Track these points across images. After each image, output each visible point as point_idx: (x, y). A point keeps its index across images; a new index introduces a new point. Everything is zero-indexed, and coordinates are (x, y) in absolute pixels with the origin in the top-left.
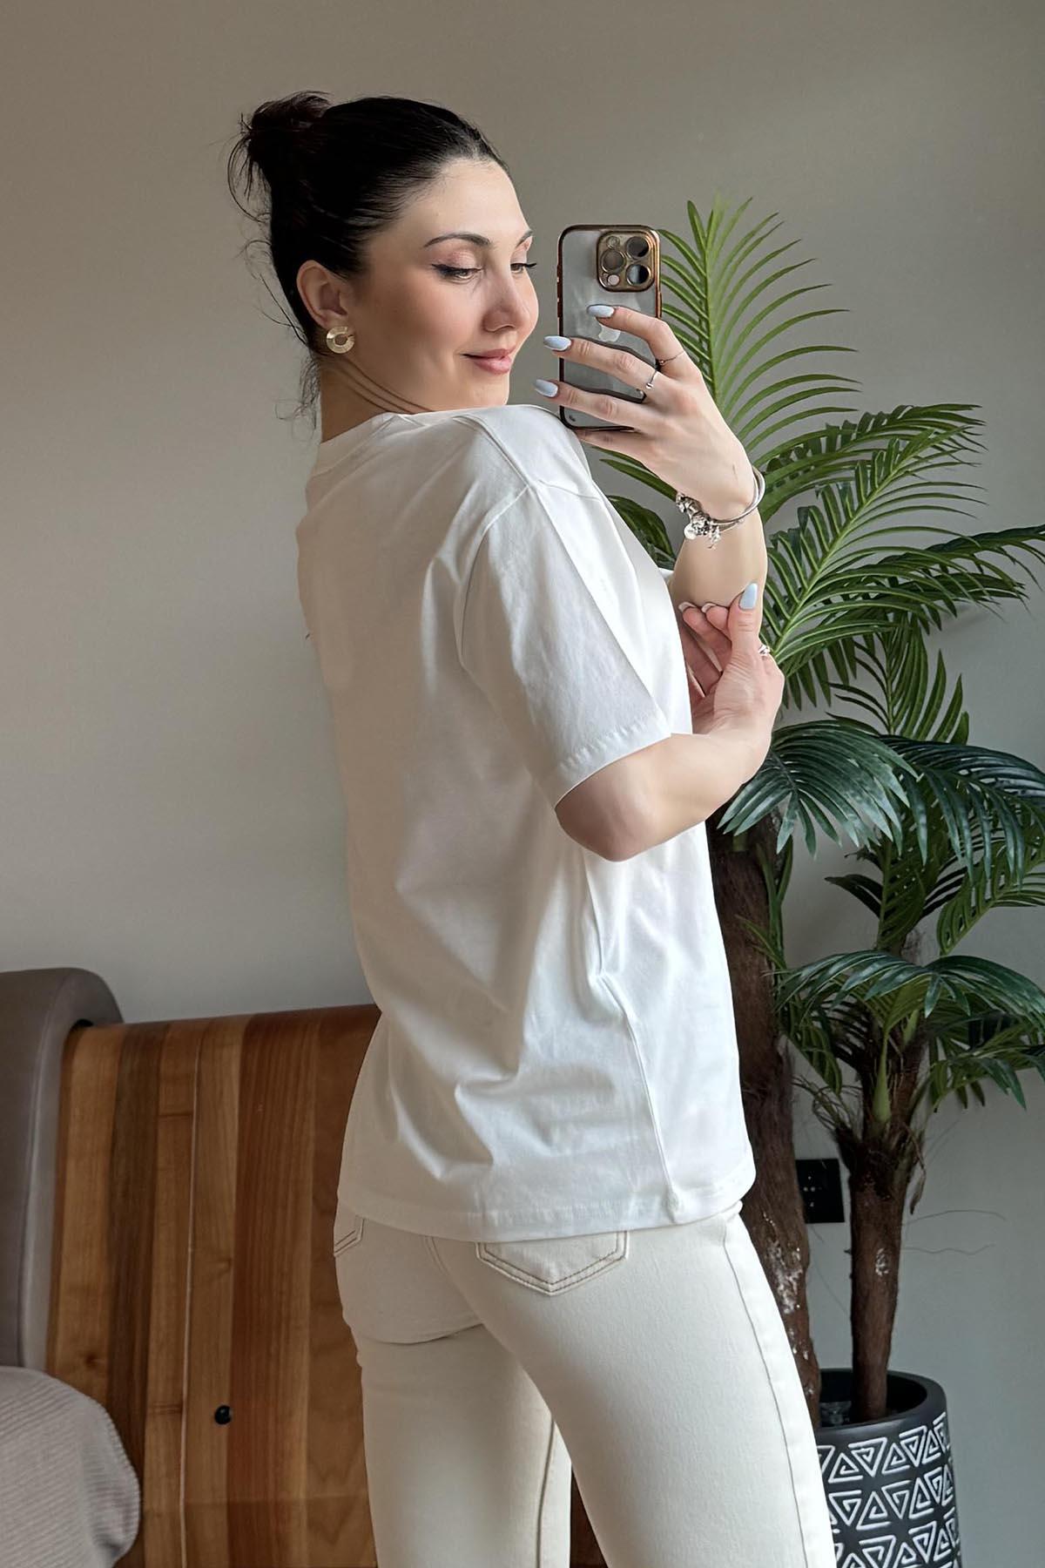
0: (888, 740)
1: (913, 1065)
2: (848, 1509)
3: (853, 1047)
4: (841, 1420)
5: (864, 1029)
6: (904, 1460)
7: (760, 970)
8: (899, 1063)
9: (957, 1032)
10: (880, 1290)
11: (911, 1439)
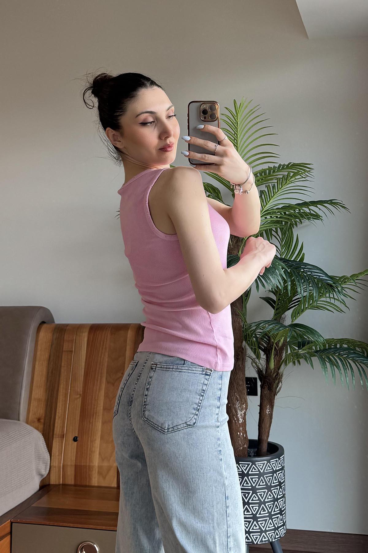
0: (281, 259)
1: (281, 353)
2: (254, 481)
3: (264, 346)
4: (254, 455)
5: (267, 341)
6: (271, 468)
8: (277, 353)
9: (294, 344)
10: (267, 417)
11: (274, 462)
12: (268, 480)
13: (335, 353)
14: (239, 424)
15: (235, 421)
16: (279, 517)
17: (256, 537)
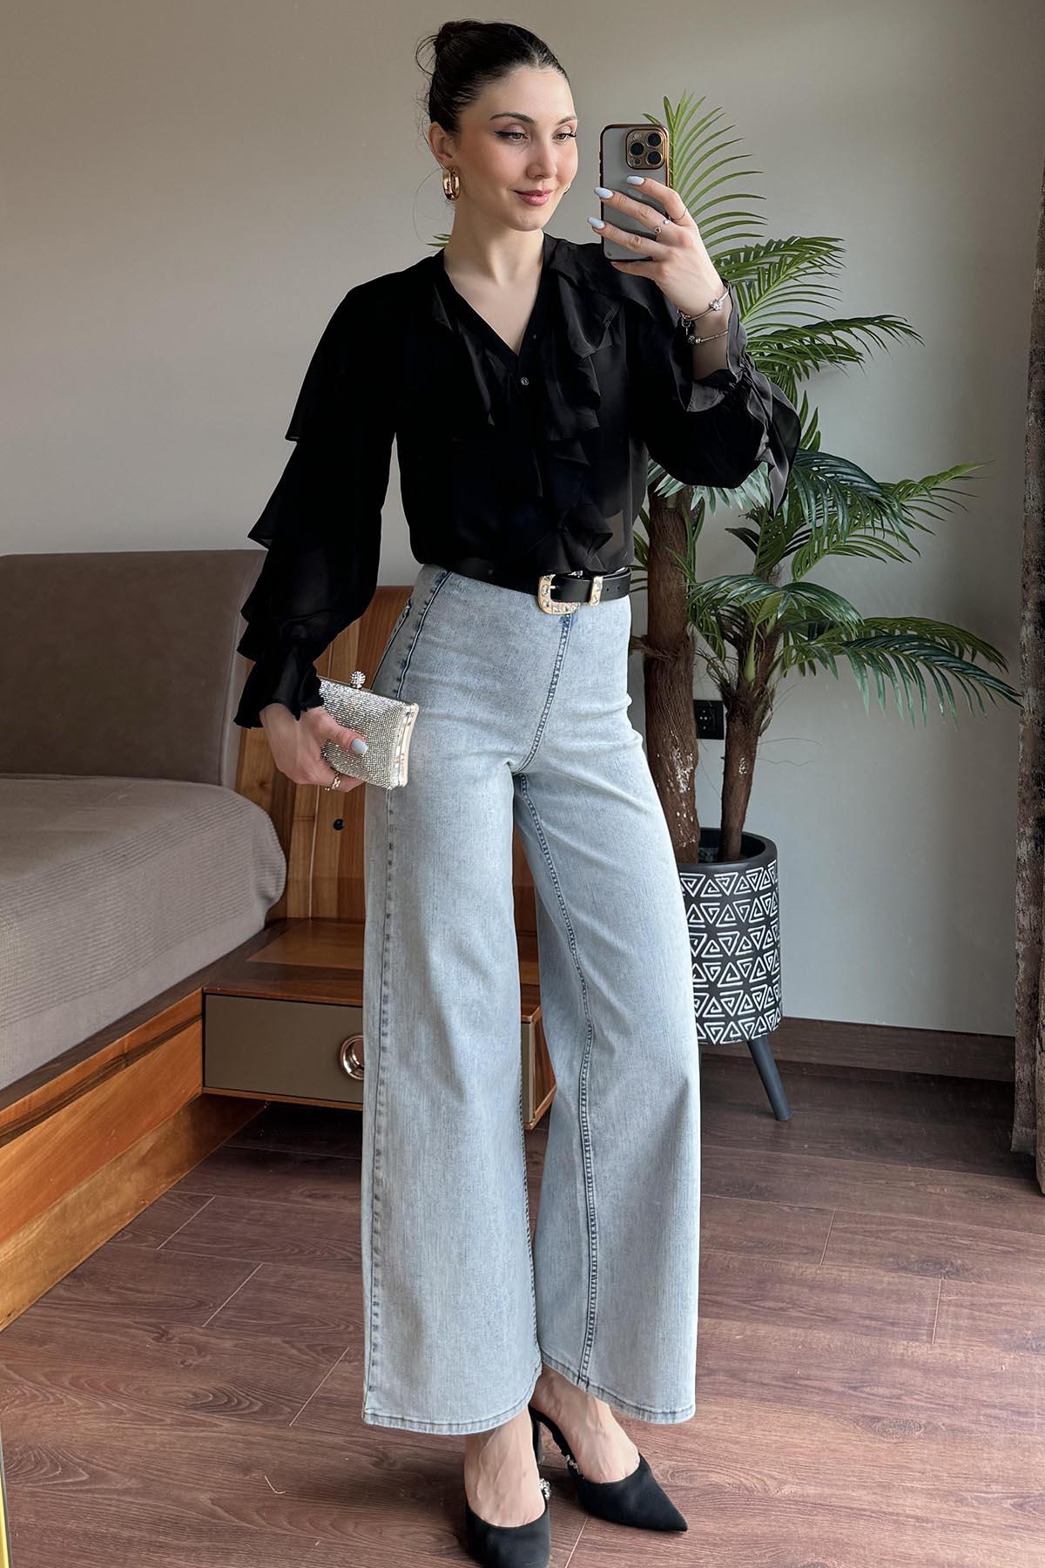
1: (772, 647)
2: (712, 914)
3: (734, 633)
4: (712, 860)
5: (743, 623)
6: (748, 887)
7: (679, 584)
8: (762, 646)
9: (801, 629)
10: (742, 782)
11: (753, 875)
12: (742, 911)
14: (680, 795)
15: (671, 788)
17: (715, 1031)
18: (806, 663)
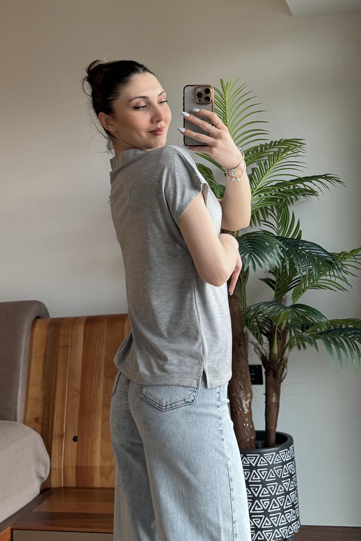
0: (278, 238)
1: (284, 337)
2: (263, 475)
3: (266, 331)
4: (261, 447)
5: (270, 325)
6: (280, 459)
8: (280, 336)
9: (298, 328)
10: (274, 407)
11: (283, 453)
12: (278, 472)
13: (341, 334)
14: (245, 415)
15: (240, 411)
16: (291, 511)
17: (269, 535)
18: (301, 345)
